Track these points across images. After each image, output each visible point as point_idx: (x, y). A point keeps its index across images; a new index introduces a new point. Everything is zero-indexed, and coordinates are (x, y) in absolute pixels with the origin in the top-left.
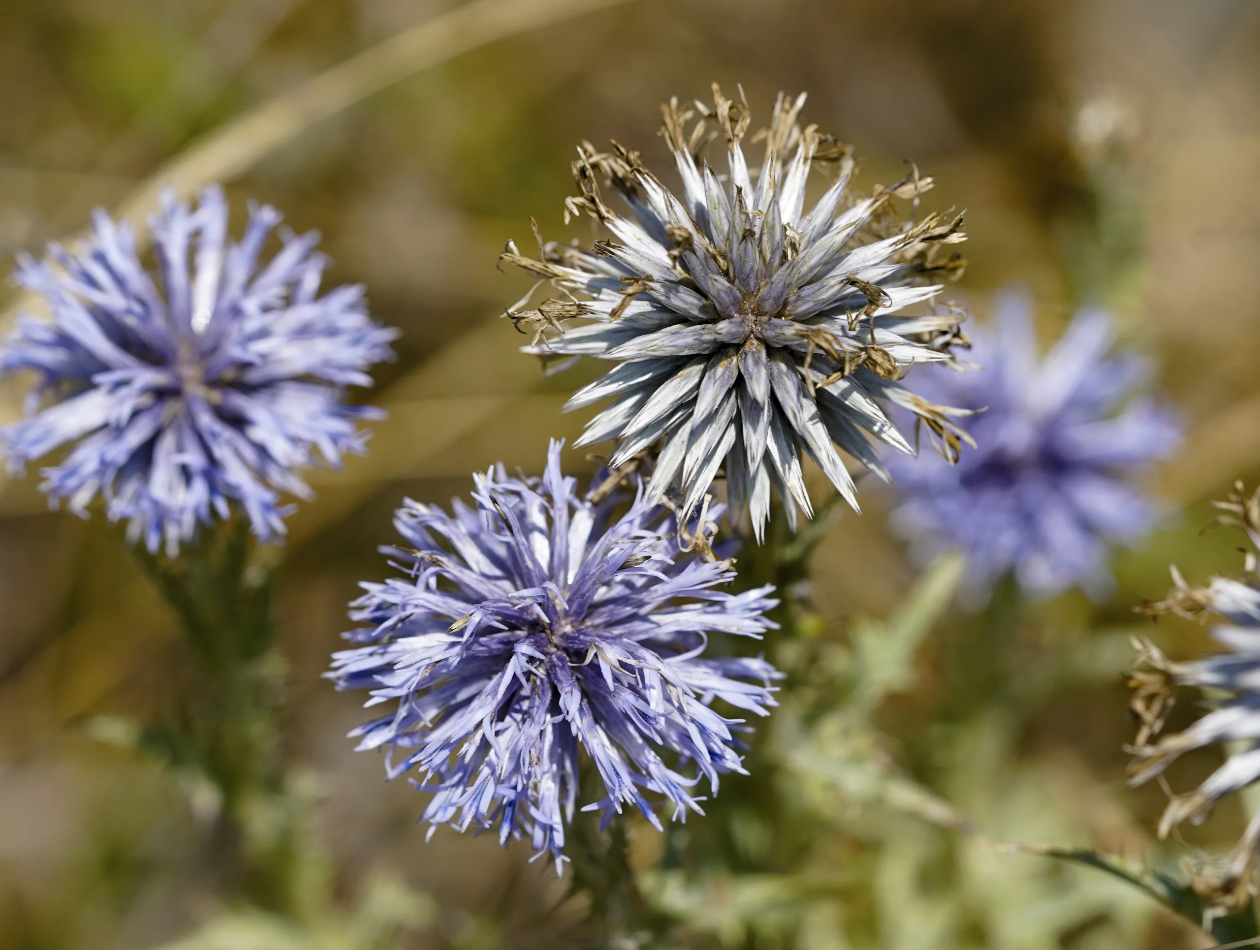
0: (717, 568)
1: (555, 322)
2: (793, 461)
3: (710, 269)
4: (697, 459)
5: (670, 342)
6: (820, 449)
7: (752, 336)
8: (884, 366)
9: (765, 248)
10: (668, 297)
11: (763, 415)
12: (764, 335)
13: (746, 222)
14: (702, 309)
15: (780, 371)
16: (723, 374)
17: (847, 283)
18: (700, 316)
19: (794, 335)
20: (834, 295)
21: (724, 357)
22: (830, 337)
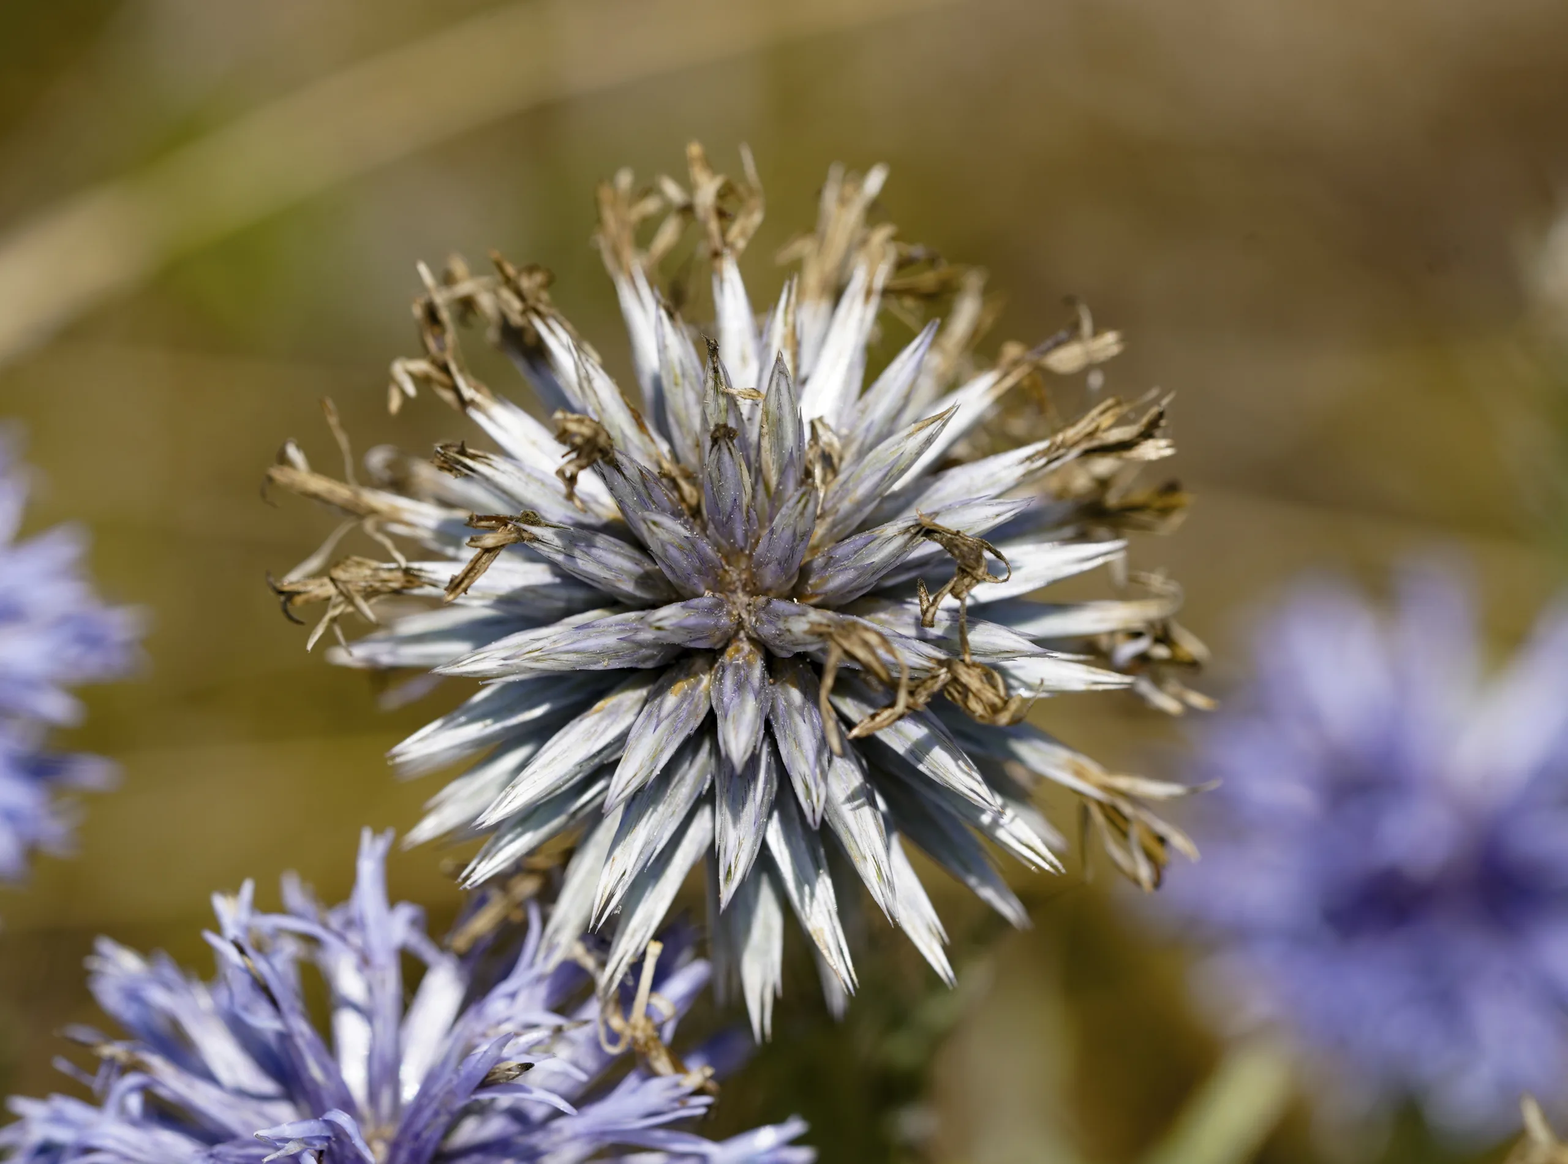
0: (677, 1086)
1: (359, 601)
2: (820, 880)
3: (654, 502)
4: (624, 874)
5: (572, 643)
6: (865, 858)
7: (742, 634)
8: (984, 698)
9: (767, 463)
10: (570, 556)
11: (755, 789)
12: (760, 633)
13: (727, 411)
14: (644, 580)
15: (789, 703)
16: (678, 707)
17: (918, 533)
18: (638, 593)
19: (805, 632)
20: (896, 555)
21: (683, 675)
22: (873, 639)
